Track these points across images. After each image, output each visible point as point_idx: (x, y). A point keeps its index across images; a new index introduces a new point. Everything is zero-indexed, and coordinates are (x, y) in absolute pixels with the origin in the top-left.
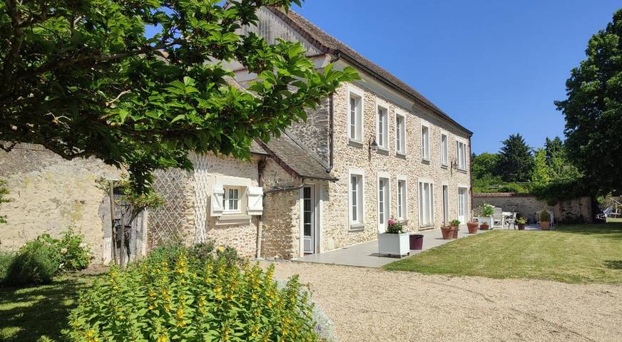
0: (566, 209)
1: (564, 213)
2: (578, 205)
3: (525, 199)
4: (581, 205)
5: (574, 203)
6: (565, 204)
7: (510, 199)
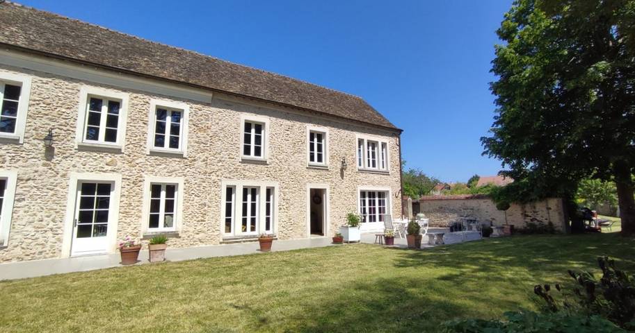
0: (530, 214)
1: (528, 220)
2: (544, 209)
3: (481, 201)
4: (549, 209)
5: (540, 206)
6: (528, 208)
7: (466, 202)
